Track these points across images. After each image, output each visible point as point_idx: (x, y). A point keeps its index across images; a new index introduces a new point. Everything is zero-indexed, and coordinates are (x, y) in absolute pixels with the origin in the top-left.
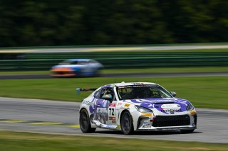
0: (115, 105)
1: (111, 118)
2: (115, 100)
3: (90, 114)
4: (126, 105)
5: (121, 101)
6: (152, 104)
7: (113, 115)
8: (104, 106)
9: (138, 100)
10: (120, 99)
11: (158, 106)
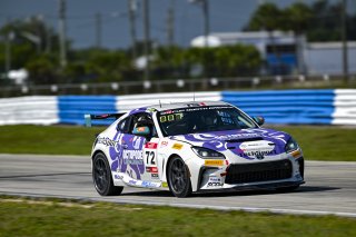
0: (155, 146)
1: (150, 169)
2: (157, 136)
3: (111, 162)
4: (176, 146)
5: (167, 139)
6: (224, 142)
7: (153, 163)
8: (137, 147)
9: (196, 136)
10: (165, 135)
11: (234, 145)
